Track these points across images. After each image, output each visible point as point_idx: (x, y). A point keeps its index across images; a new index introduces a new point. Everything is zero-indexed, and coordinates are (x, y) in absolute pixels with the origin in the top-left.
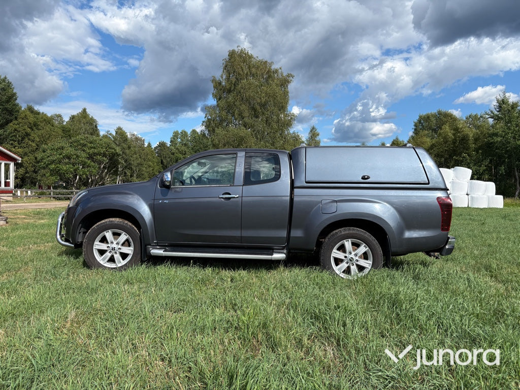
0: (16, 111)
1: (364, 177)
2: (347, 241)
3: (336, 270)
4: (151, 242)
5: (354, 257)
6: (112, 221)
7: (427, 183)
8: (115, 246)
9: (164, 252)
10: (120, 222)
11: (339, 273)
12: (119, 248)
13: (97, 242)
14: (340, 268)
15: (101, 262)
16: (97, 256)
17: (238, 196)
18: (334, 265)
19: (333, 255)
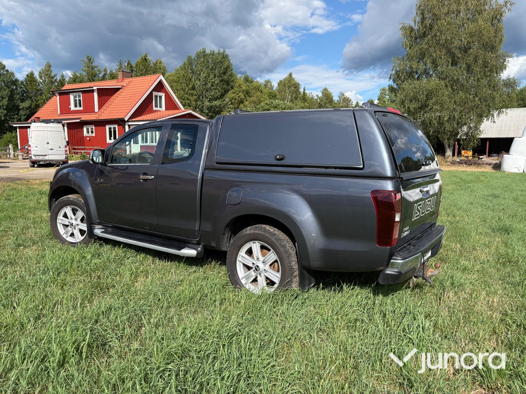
0: (232, 82)
1: (278, 157)
2: (254, 243)
3: (242, 279)
4: (94, 222)
5: (261, 266)
6: (68, 198)
7: (362, 166)
8: (74, 222)
9: (102, 232)
10: (75, 199)
11: (246, 284)
12: (78, 225)
13: (60, 217)
14: (247, 277)
15: (64, 236)
16: (61, 230)
17: (153, 177)
18: (241, 272)
19: (239, 258)
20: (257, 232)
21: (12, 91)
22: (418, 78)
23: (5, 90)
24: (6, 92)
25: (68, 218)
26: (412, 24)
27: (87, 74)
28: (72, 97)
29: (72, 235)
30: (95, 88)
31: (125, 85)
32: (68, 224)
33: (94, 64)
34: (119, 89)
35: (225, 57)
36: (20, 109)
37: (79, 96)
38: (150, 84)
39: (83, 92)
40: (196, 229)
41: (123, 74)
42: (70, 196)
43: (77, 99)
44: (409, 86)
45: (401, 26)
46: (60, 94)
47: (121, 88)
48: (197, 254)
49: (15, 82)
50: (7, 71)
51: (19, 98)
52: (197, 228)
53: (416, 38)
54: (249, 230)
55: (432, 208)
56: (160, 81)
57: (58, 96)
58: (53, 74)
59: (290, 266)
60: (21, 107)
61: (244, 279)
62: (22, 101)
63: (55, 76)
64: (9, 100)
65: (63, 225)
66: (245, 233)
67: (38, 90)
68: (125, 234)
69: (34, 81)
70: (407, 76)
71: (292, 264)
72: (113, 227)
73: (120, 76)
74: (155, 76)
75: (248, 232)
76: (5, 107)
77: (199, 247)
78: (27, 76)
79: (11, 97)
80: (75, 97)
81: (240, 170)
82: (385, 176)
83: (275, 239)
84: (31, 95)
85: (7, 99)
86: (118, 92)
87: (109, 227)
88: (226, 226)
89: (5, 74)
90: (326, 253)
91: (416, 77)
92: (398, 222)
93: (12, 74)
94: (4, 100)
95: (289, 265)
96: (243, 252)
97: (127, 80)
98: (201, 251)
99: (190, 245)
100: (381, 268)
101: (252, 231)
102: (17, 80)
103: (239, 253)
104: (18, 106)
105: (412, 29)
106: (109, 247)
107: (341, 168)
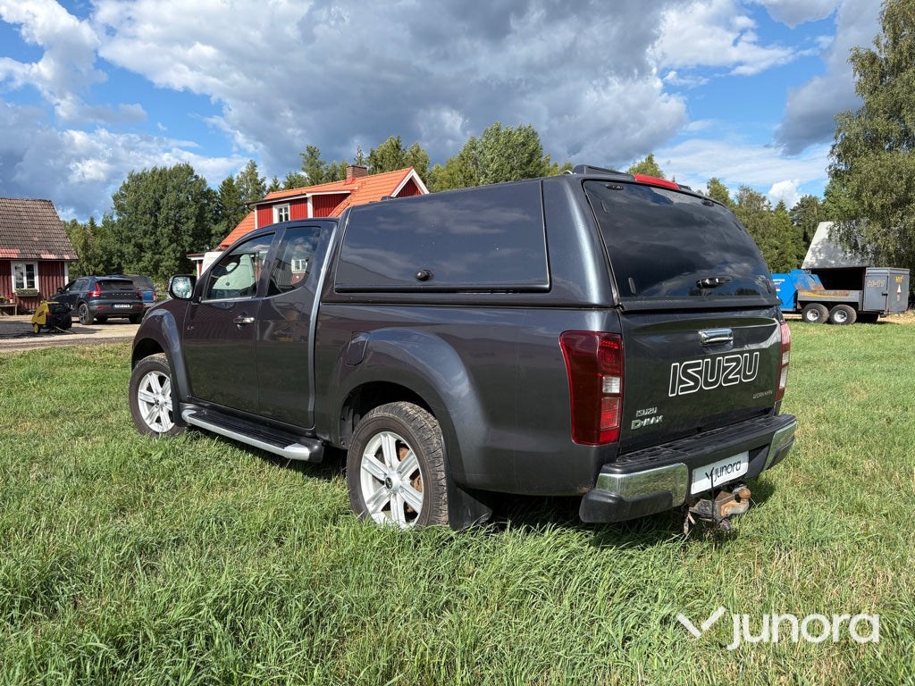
1: (419, 274)
2: (385, 435)
3: (368, 503)
4: (183, 399)
5: (396, 480)
6: (152, 358)
7: (548, 286)
8: (161, 399)
9: (191, 415)
10: (162, 360)
11: (374, 512)
12: (166, 403)
13: (143, 390)
14: (376, 499)
15: (148, 422)
16: (144, 411)
17: (252, 319)
18: (368, 489)
19: (365, 464)
20: (387, 414)
21: (202, 208)
22: (891, 149)
23: (191, 206)
24: (192, 210)
25: (152, 392)
26: (875, 49)
27: (311, 176)
28: (275, 211)
29: (158, 420)
30: (308, 195)
31: (356, 188)
32: (153, 401)
33: (320, 159)
34: (346, 195)
35: (531, 135)
36: (212, 235)
37: (286, 209)
38: (394, 185)
39: (292, 202)
40: (309, 410)
41: (354, 170)
42: (155, 355)
43: (283, 214)
44: (867, 164)
45: (851, 54)
46: (259, 207)
47: (349, 194)
48: (311, 455)
49: (208, 194)
50: (196, 177)
51: (211, 218)
52: (310, 408)
53: (883, 76)
54: (377, 413)
55: (746, 377)
56: (411, 179)
57: (256, 211)
58: (259, 178)
59: (436, 480)
60: (213, 232)
61: (372, 503)
62: (216, 221)
63: (263, 180)
64: (197, 220)
65: (147, 403)
66: (370, 417)
67: (239, 205)
68: (222, 419)
69: (234, 192)
70: (866, 146)
71: (439, 477)
72: (212, 408)
73: (349, 175)
74: (404, 171)
75: (374, 415)
76: (190, 232)
77: (316, 443)
78: (224, 183)
79: (200, 218)
80: (281, 210)
81: (368, 302)
82: (582, 301)
83: (413, 428)
84: (229, 212)
85: (194, 219)
86: (345, 201)
87: (203, 406)
88: (345, 405)
89: (192, 182)
90: (491, 455)
91: (887, 147)
92: (615, 395)
93: (204, 182)
94: (190, 222)
95: (434, 477)
96: (370, 453)
97: (359, 180)
98: (319, 450)
99: (303, 440)
100: (585, 489)
101: (380, 414)
102: (209, 191)
103: (365, 455)
104: (210, 230)
105: (873, 59)
106: (206, 441)
107: (515, 291)
